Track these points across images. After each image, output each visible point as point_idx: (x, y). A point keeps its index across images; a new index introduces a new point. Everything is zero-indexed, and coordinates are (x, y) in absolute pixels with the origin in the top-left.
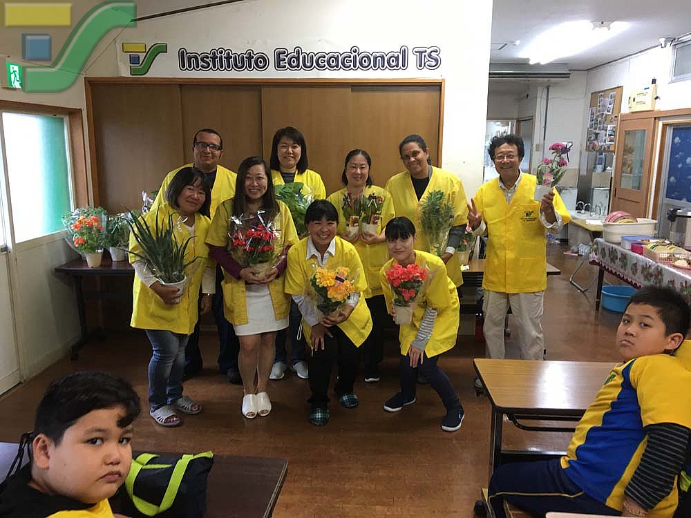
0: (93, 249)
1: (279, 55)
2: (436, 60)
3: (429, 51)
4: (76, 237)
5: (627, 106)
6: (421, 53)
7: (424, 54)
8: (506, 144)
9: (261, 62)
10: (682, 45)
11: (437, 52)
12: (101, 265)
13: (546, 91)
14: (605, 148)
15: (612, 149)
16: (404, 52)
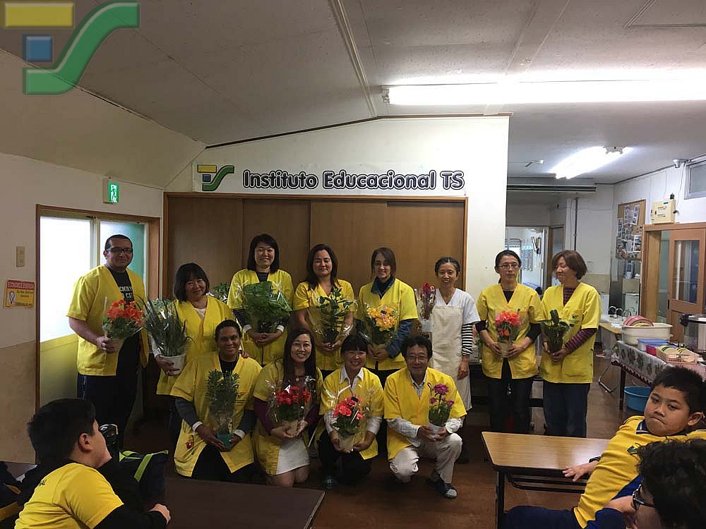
1: (327, 177)
2: (461, 182)
3: (453, 174)
5: (650, 218)
7: (449, 177)
9: (311, 181)
10: (694, 166)
11: (461, 175)
13: (575, 204)
14: (633, 256)
15: (638, 257)
16: (433, 175)
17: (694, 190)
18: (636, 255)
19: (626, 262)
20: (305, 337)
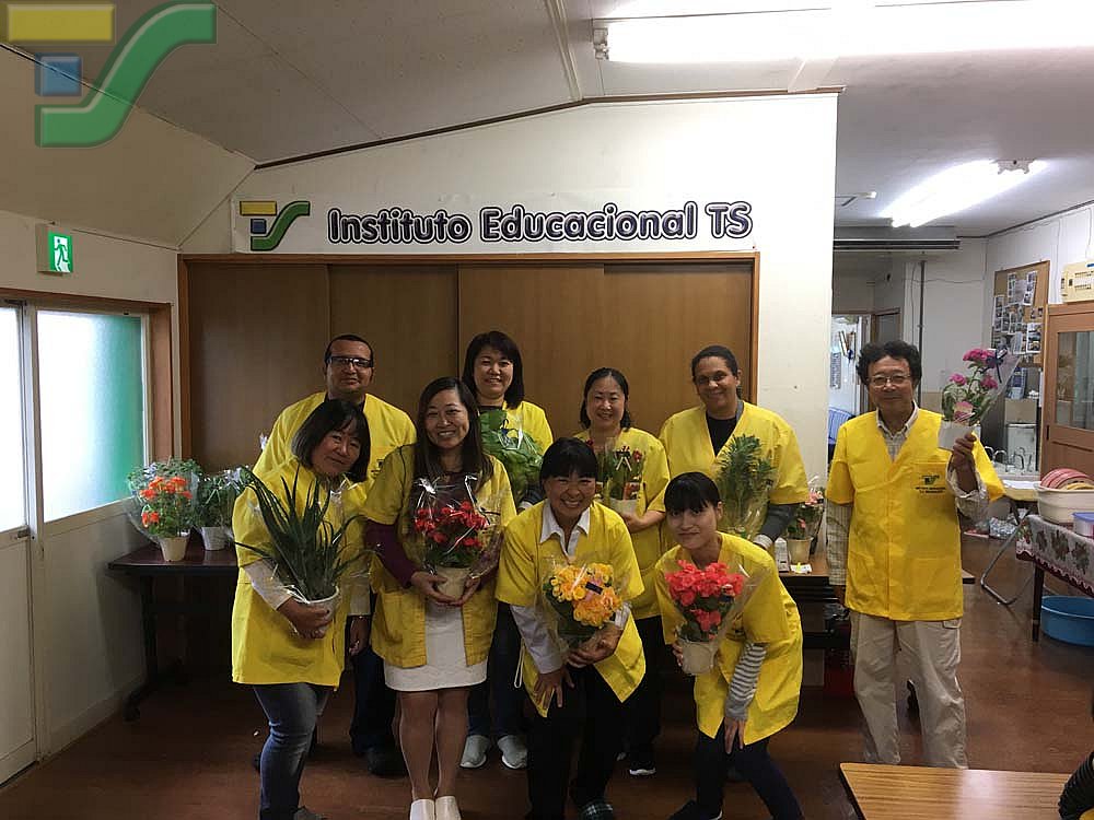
0: (172, 531)
1: (487, 218)
2: (745, 223)
3: (730, 208)
4: (147, 510)
5: (1059, 293)
6: (718, 212)
7: (723, 213)
8: (888, 358)
9: (458, 229)
11: (745, 209)
12: (185, 559)
14: (1024, 360)
15: (1035, 362)
16: (691, 211)
18: (1031, 359)
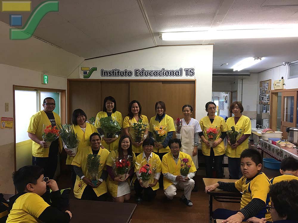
1: (136, 71)
2: (193, 73)
3: (190, 70)
6: (187, 70)
9: (130, 74)
10: (292, 65)
11: (193, 70)
13: (241, 80)
14: (266, 103)
15: (269, 103)
16: (181, 70)
17: (292, 75)
18: (268, 103)
19: (263, 106)
20: (127, 139)
